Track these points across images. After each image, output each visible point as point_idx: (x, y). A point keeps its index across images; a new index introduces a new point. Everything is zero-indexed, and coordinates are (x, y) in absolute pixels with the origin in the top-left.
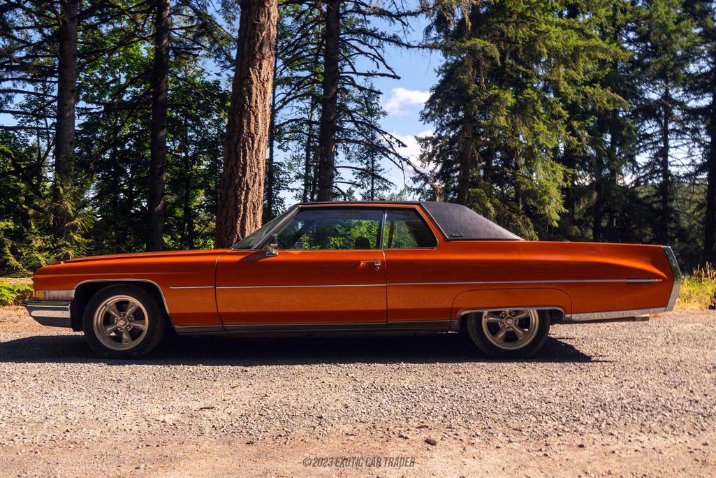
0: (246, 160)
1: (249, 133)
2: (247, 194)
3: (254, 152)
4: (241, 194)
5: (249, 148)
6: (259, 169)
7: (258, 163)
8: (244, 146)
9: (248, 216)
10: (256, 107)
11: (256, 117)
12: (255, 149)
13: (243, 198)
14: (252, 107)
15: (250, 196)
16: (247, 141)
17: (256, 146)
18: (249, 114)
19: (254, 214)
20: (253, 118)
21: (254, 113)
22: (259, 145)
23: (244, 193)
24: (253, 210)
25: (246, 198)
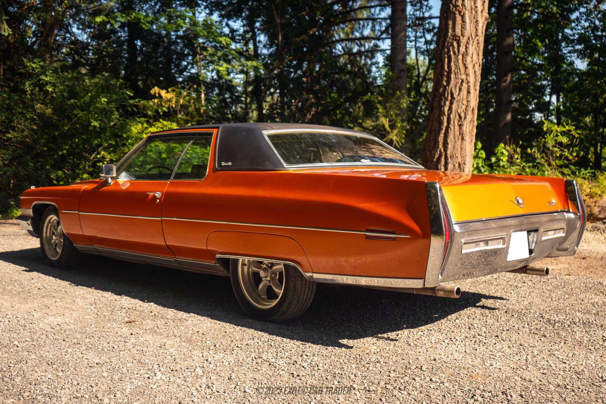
0: (451, 67)
1: (455, 36)
2: (451, 103)
3: (460, 57)
4: (445, 104)
5: (454, 53)
6: (467, 75)
7: (466, 68)
8: (449, 51)
9: (452, 128)
10: (463, 5)
11: (463, 17)
12: (461, 52)
13: (446, 109)
14: (458, 6)
15: (454, 106)
16: (452, 45)
17: (462, 49)
18: (455, 14)
19: (460, 126)
20: (459, 19)
21: (460, 12)
22: (466, 47)
23: (448, 103)
24: (459, 121)
25: (450, 108)
